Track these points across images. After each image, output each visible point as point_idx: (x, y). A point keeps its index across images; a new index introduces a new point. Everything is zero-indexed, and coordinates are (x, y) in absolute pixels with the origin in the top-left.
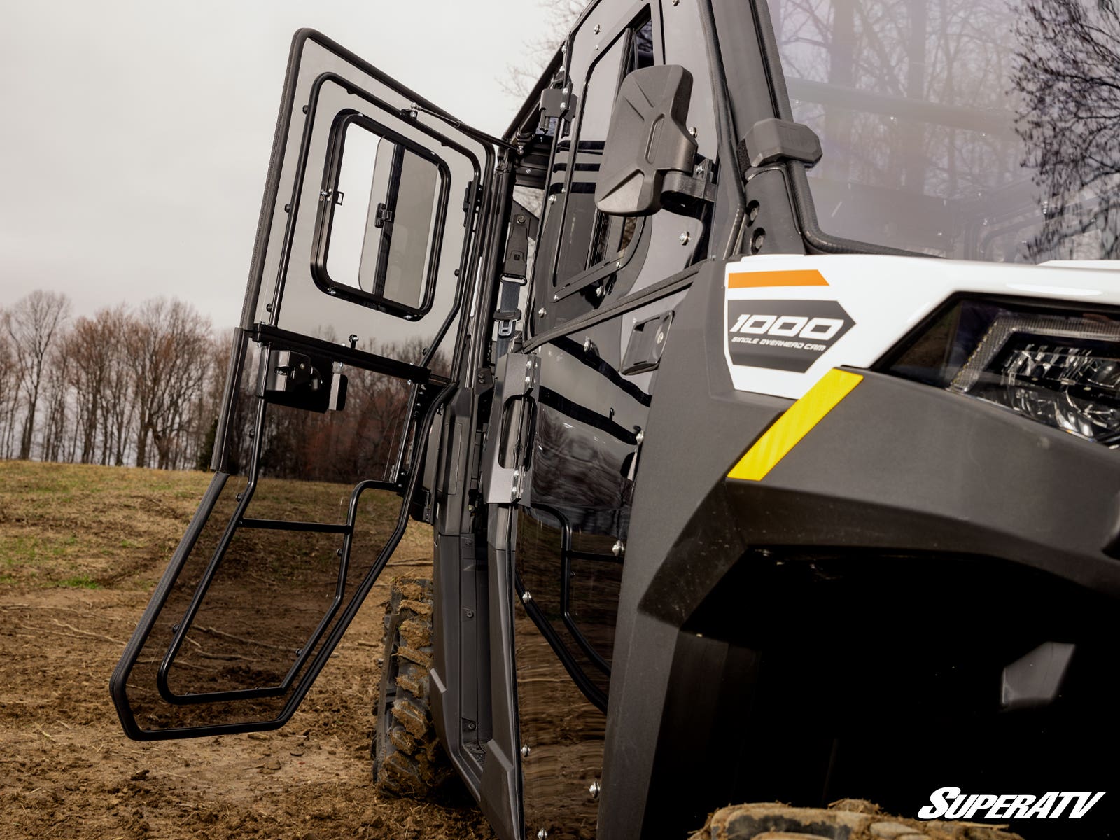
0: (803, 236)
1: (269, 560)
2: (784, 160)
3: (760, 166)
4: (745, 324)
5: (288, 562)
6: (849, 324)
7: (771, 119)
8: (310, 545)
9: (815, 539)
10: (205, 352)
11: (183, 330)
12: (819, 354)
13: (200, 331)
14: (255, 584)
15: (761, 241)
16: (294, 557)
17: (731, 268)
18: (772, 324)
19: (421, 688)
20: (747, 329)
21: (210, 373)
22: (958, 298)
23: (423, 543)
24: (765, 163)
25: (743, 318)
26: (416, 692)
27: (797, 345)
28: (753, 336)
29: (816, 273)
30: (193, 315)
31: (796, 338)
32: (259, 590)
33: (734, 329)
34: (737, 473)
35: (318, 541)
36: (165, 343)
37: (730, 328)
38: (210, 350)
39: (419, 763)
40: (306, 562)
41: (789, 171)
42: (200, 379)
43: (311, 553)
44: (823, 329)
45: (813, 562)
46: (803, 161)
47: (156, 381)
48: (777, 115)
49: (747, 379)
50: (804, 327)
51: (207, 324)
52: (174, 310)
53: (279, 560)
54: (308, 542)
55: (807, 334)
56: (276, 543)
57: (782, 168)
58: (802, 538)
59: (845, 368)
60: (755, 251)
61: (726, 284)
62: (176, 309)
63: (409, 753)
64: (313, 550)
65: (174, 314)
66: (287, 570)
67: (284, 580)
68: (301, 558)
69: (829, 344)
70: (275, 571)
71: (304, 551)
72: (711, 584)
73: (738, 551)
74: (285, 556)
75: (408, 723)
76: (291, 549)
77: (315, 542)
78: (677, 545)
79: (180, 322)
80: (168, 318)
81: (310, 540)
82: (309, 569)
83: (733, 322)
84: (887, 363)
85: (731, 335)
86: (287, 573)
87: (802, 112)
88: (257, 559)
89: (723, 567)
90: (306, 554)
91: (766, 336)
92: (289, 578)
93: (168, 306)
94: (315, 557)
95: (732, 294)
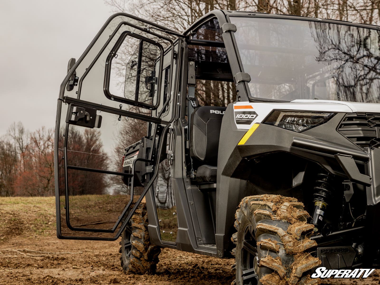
0: (248, 97)
1: (31, 227)
2: (243, 81)
3: (239, 83)
4: (238, 116)
5: (40, 227)
6: (257, 115)
7: (240, 72)
8: (47, 220)
9: (254, 153)
12: (252, 121)
14: (29, 236)
15: (240, 99)
16: (41, 225)
17: (234, 105)
18: (244, 116)
19: (141, 236)
20: (239, 117)
22: (274, 111)
23: (96, 215)
24: (239, 82)
25: (238, 115)
26: (140, 237)
27: (248, 120)
28: (240, 118)
29: (251, 106)
31: (248, 118)
32: (32, 238)
33: (236, 117)
34: (240, 144)
35: (50, 218)
37: (235, 117)
39: (141, 261)
40: (48, 226)
41: (244, 83)
43: (48, 223)
44: (253, 116)
45: (254, 159)
46: (247, 81)
48: (241, 71)
49: (240, 127)
50: (249, 116)
53: (36, 227)
54: (46, 219)
55: (250, 117)
56: (32, 220)
57: (243, 83)
58: (252, 154)
59: (257, 123)
60: (239, 101)
61: (234, 108)
63: (139, 257)
64: (49, 222)
66: (40, 230)
67: (41, 234)
68: (45, 225)
69: (254, 119)
70: (35, 231)
71: (45, 222)
72: (236, 167)
73: (241, 159)
74: (38, 225)
75: (138, 247)
76: (39, 222)
77: (48, 218)
78: (229, 160)
81: (46, 218)
82: (50, 229)
83: (236, 116)
84: (264, 122)
85: (236, 118)
86: (40, 231)
87: (246, 70)
88: (26, 227)
89: (238, 163)
90: (46, 223)
91: (243, 118)
92: (42, 233)
94: (50, 224)
95: (235, 110)
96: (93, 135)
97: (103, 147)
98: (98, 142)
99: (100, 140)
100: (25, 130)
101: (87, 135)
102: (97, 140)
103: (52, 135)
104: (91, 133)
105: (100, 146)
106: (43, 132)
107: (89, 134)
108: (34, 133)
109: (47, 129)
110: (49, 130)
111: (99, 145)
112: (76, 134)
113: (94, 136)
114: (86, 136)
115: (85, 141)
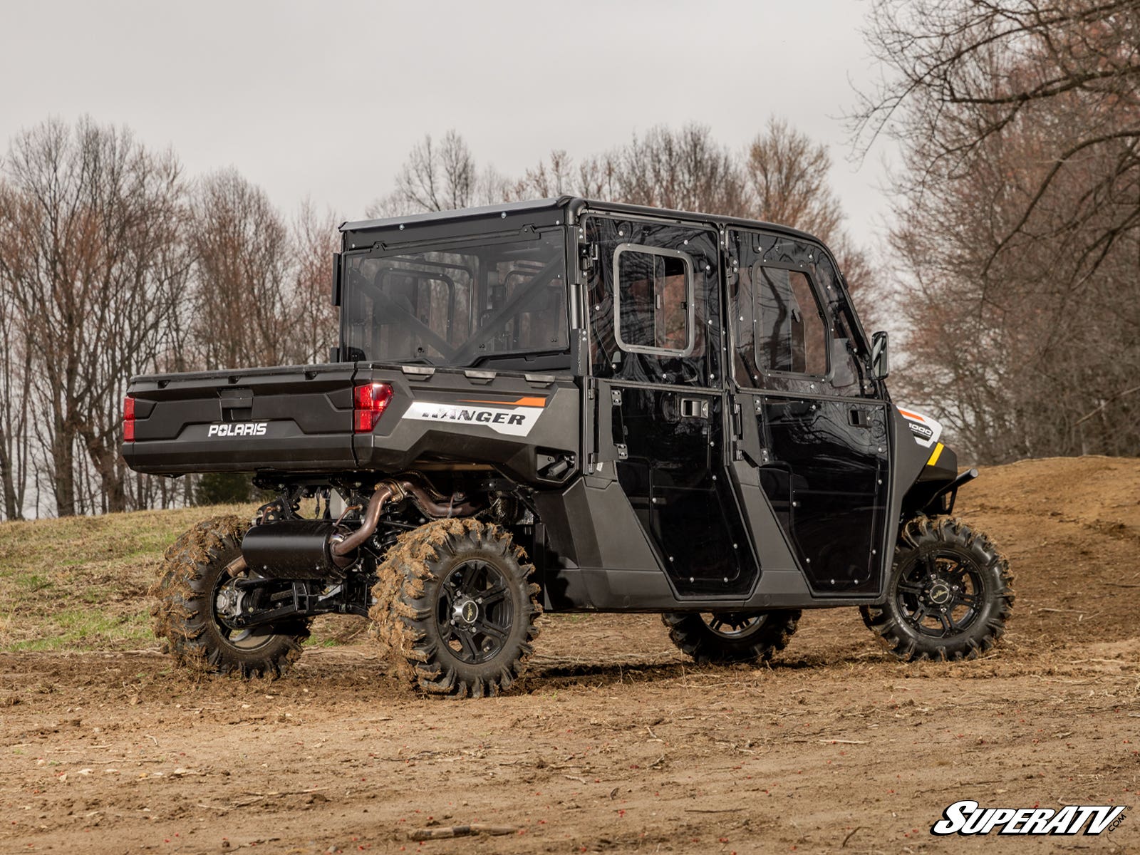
10: (171, 238)
11: (115, 193)
13: (154, 188)
21: (192, 285)
30: (131, 155)
36: (78, 225)
38: (182, 231)
42: (173, 302)
47: (73, 319)
51: (170, 172)
52: (86, 149)
62: (92, 144)
65: (90, 158)
79: (105, 177)
80: (78, 170)
93: (73, 142)
96: (791, 168)
97: (843, 225)
98: (815, 205)
99: (827, 193)
100: (479, 171)
101: (765, 171)
102: (809, 192)
103: (599, 189)
104: (780, 163)
105: (830, 223)
106: (559, 178)
107: (771, 167)
108: (520, 185)
109: (574, 165)
110: (582, 168)
111: (825, 219)
112: (714, 169)
113: (797, 173)
114: (760, 177)
115: (757, 201)
